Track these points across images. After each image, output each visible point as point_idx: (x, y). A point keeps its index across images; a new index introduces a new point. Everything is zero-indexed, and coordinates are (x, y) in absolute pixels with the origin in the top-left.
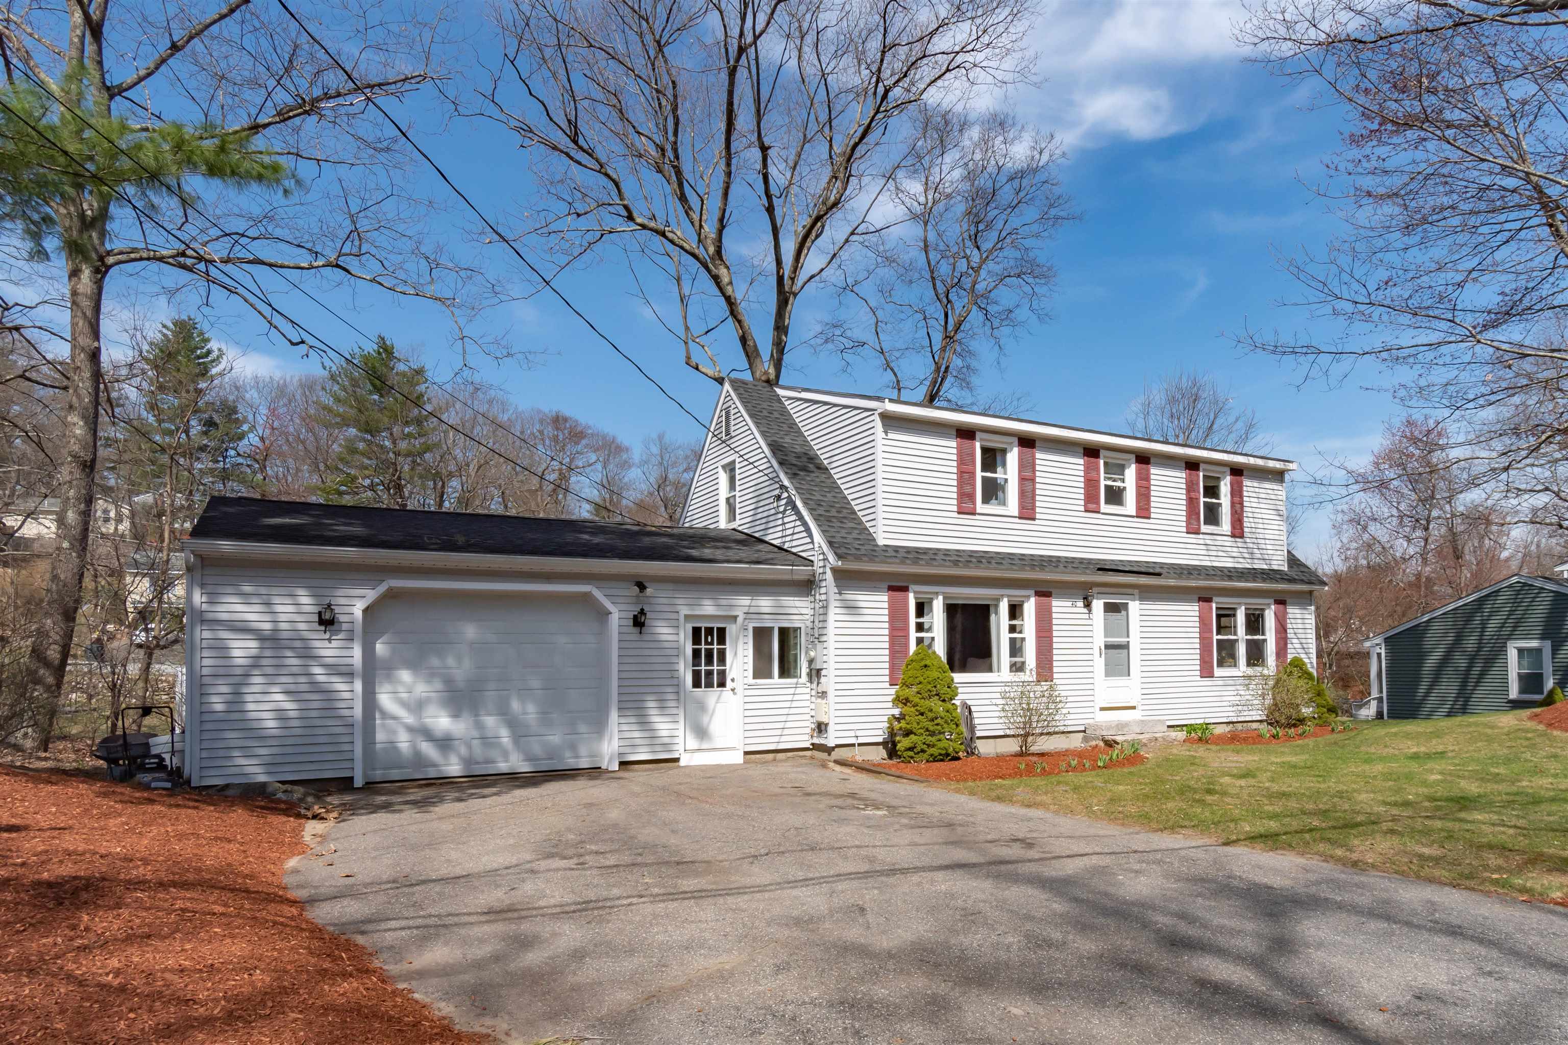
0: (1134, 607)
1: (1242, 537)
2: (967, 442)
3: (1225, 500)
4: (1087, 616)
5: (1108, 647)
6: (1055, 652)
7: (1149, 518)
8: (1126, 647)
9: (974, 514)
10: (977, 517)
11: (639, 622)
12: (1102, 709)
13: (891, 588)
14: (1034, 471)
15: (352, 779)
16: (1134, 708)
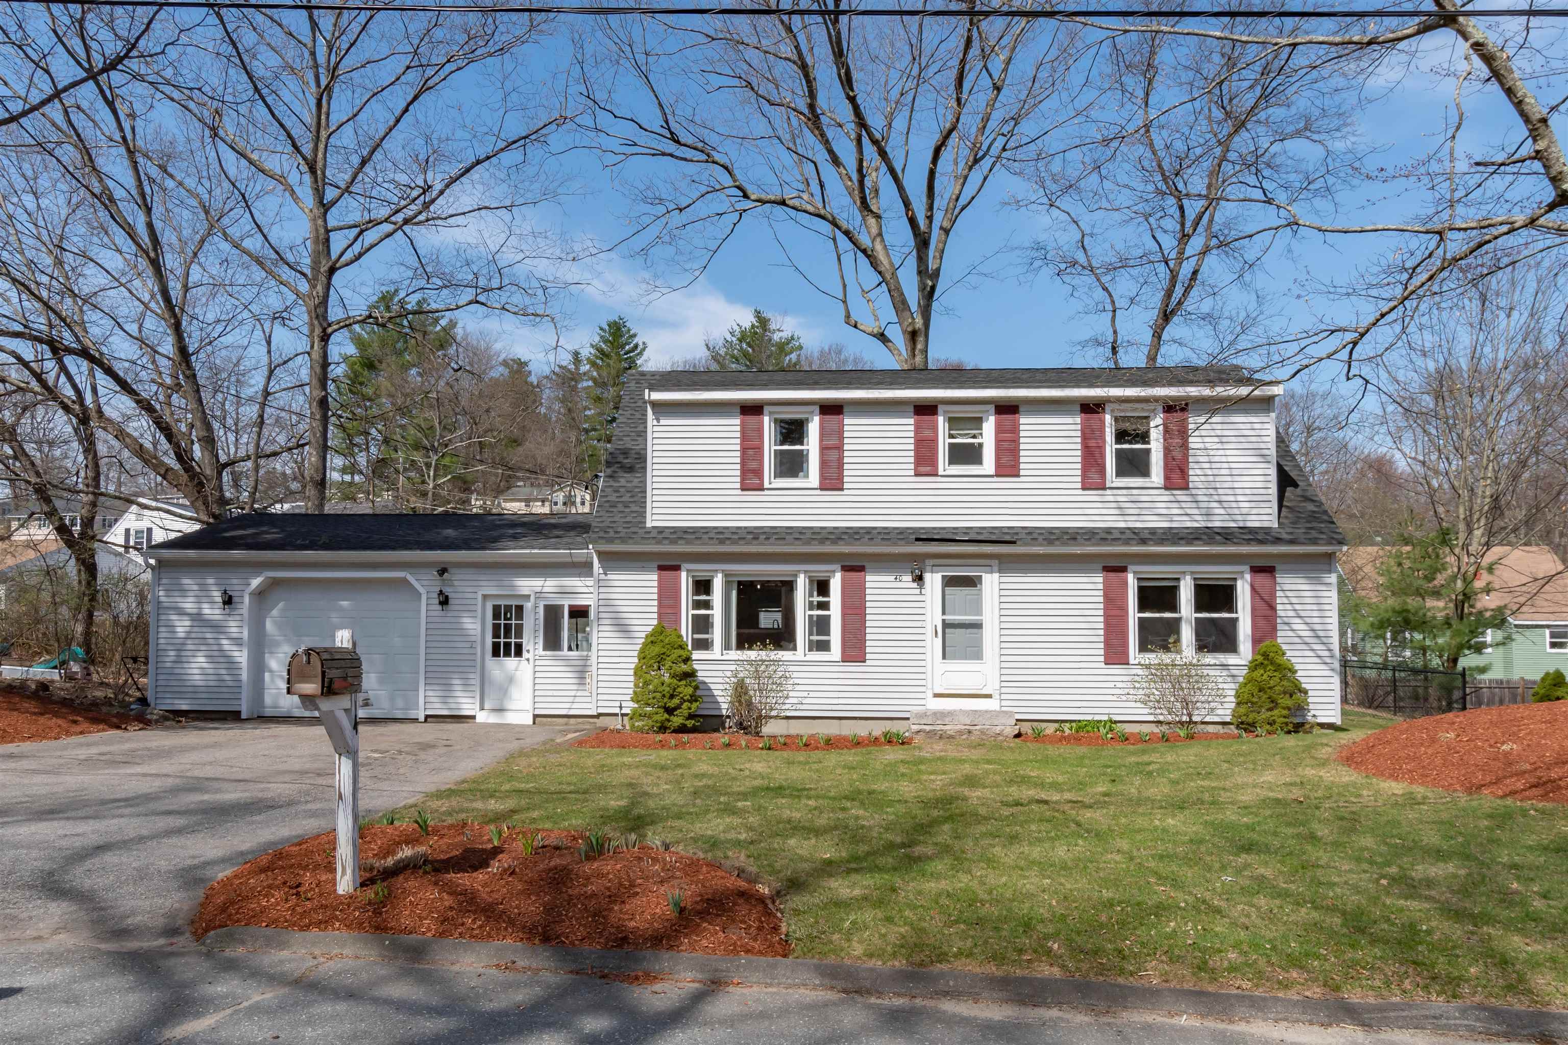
0: (991, 582)
1: (1187, 488)
2: (752, 419)
3: (1156, 446)
4: (918, 591)
5: (946, 625)
6: (868, 630)
7: (1018, 476)
8: (978, 626)
9: (763, 490)
10: (766, 492)
11: (444, 601)
12: (937, 695)
13: (661, 568)
14: (841, 438)
15: (239, 712)
16: (989, 696)
